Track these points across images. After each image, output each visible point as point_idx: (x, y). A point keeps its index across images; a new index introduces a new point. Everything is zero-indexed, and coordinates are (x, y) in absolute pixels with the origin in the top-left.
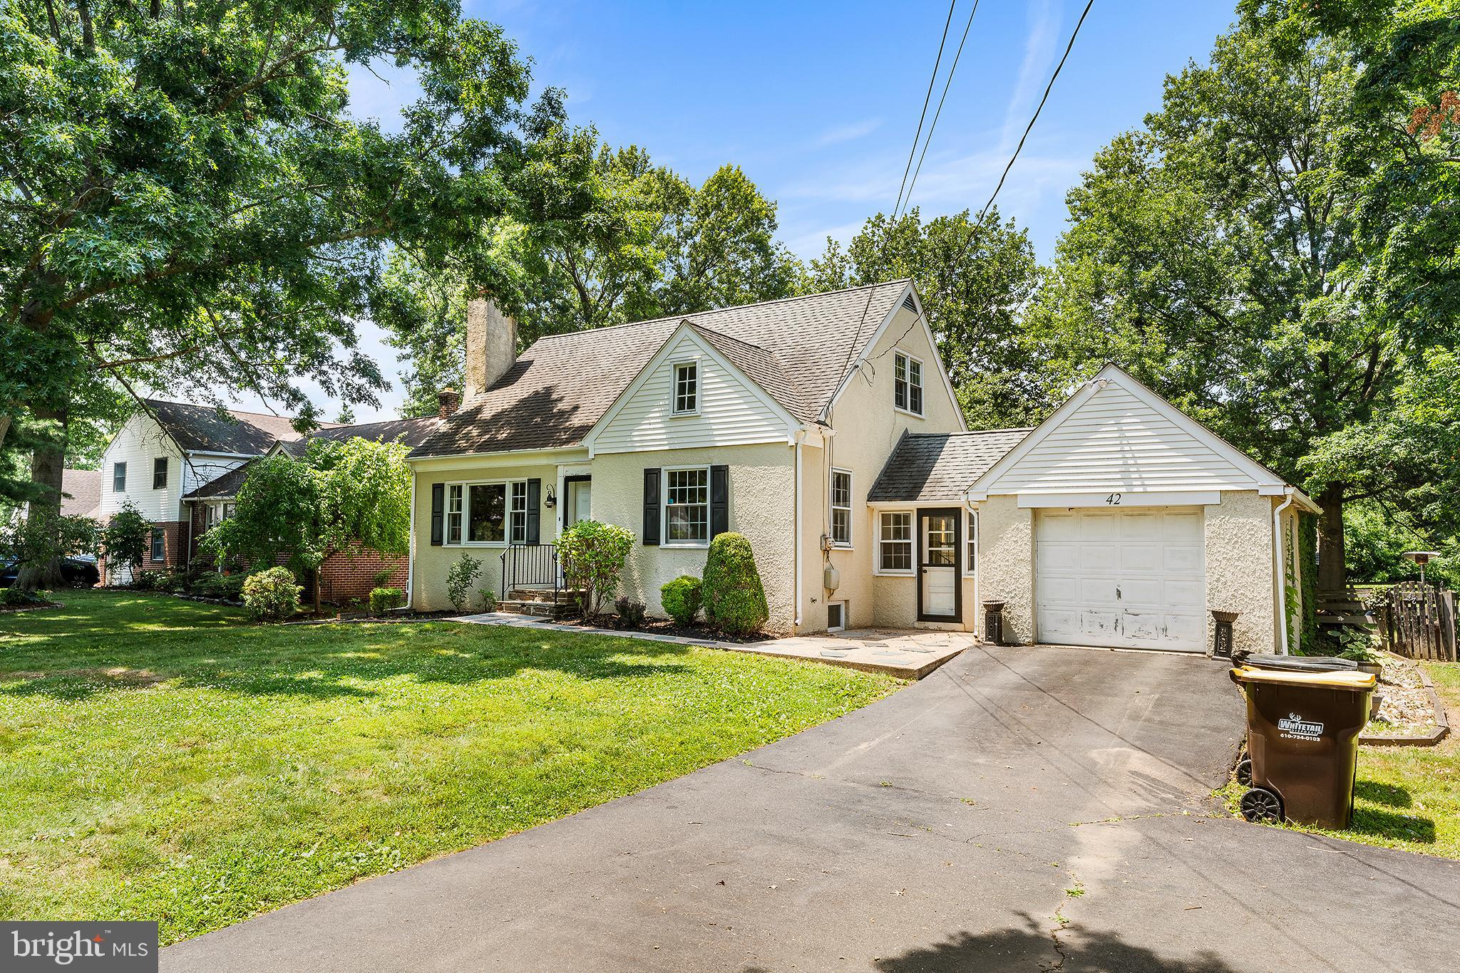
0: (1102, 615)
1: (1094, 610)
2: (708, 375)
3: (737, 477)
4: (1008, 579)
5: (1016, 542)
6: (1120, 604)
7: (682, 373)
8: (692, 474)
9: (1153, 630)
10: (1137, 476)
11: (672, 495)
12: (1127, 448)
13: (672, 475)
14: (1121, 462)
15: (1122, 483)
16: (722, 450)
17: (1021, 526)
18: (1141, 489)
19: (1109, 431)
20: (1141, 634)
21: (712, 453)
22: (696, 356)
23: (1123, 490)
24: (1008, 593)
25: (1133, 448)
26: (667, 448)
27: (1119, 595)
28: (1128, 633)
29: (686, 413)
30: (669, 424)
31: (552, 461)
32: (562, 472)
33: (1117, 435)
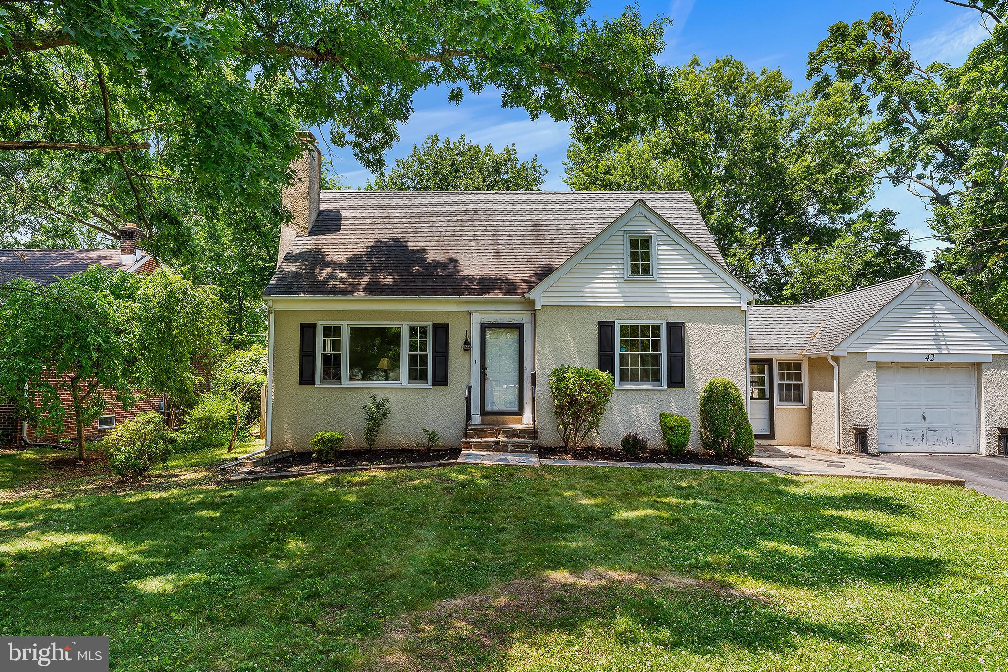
0: (914, 432)
1: (909, 429)
2: (662, 248)
3: (693, 333)
4: (861, 410)
5: (866, 384)
6: (925, 425)
7: (634, 244)
8: (645, 328)
9: (944, 440)
10: (944, 343)
11: (624, 343)
12: (937, 325)
13: (624, 328)
14: (934, 334)
15: (935, 347)
16: (678, 310)
17: (869, 374)
18: (946, 352)
19: (926, 313)
20: (938, 443)
21: (667, 312)
22: (651, 231)
23: (936, 351)
24: (861, 419)
25: (942, 325)
26: (623, 305)
27: (924, 418)
28: (930, 443)
29: (641, 276)
30: (621, 285)
31: (464, 308)
32: (477, 319)
33: (931, 316)
